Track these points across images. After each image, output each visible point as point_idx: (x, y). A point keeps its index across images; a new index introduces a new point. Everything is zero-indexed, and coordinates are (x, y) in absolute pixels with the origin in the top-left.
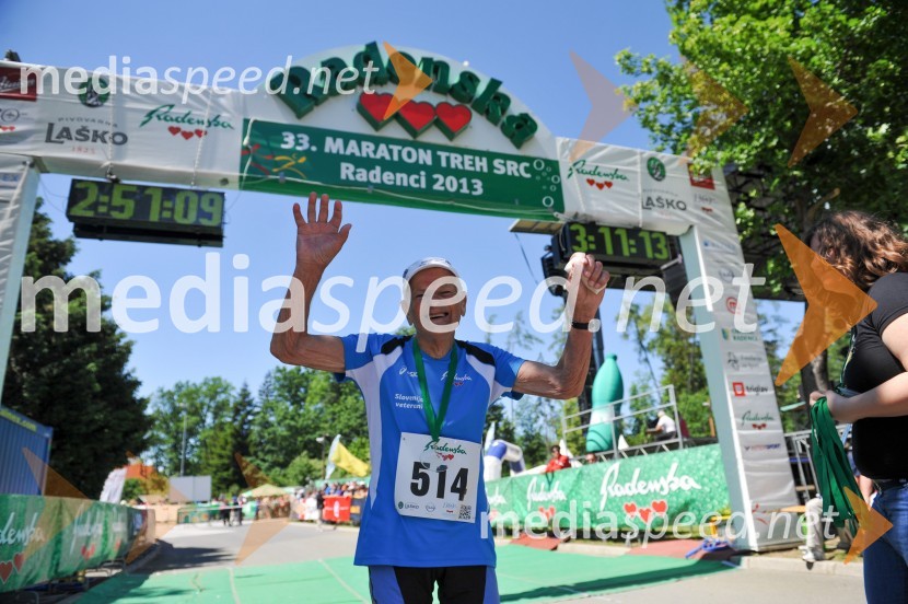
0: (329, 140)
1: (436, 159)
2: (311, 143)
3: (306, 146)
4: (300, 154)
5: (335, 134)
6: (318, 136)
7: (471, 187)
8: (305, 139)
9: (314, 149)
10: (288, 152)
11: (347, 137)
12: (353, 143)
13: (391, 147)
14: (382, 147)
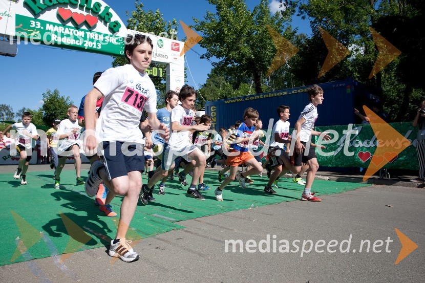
0: (48, 25)
1: (86, 35)
2: (41, 26)
3: (39, 27)
4: (38, 30)
5: (50, 23)
6: (44, 23)
7: (97, 46)
8: (39, 24)
9: (42, 28)
10: (33, 29)
11: (54, 24)
12: (56, 26)
13: (70, 29)
14: (67, 29)
